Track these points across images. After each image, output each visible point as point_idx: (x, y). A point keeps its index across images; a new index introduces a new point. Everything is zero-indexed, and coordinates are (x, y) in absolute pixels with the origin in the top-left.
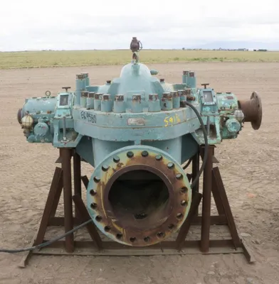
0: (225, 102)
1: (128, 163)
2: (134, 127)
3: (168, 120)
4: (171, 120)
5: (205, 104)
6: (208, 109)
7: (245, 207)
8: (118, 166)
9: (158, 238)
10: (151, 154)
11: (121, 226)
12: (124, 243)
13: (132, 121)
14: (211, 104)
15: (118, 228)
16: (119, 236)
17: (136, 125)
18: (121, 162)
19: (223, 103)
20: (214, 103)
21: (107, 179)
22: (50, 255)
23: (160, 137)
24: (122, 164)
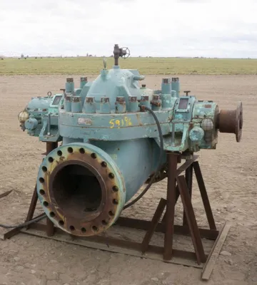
0: (201, 110)
1: (68, 157)
2: (83, 126)
3: (114, 122)
4: (118, 122)
5: (178, 110)
6: (180, 116)
7: (254, 228)
8: (60, 159)
9: (93, 231)
10: (87, 151)
11: (62, 214)
12: (65, 230)
13: (81, 120)
14: (184, 111)
15: (60, 215)
16: (61, 223)
17: (84, 124)
18: (63, 155)
19: (198, 111)
20: (186, 110)
21: (52, 170)
22: (34, 235)
23: (105, 138)
24: (63, 157)
